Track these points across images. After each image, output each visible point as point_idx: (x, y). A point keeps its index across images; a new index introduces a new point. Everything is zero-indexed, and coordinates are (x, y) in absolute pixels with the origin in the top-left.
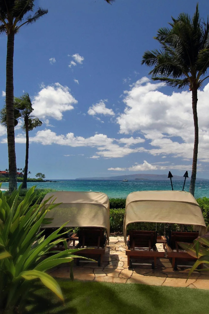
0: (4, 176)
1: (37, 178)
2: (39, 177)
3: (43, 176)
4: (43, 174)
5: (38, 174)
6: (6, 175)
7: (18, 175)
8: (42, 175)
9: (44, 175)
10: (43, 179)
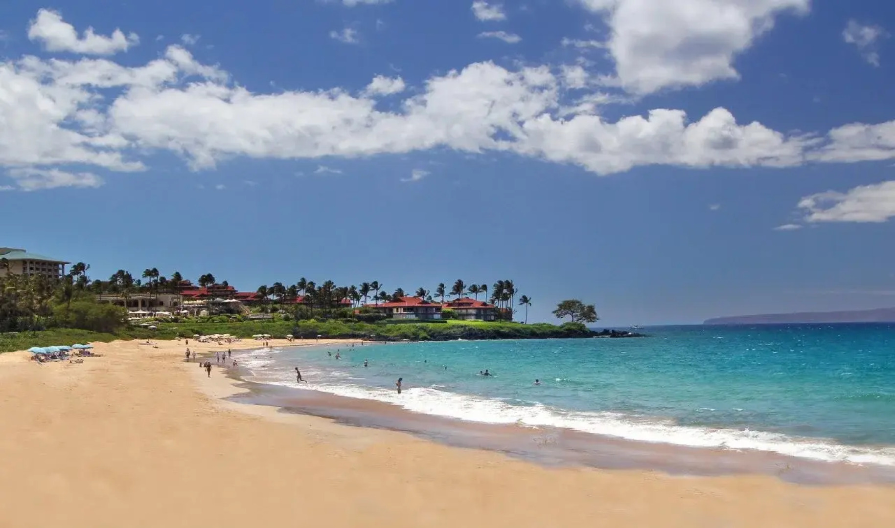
0: (413, 317)
1: (558, 322)
2: (567, 319)
3: (589, 313)
4: (586, 303)
5: (567, 307)
6: (420, 312)
7: (473, 312)
8: (582, 308)
9: (591, 309)
10: (589, 325)
